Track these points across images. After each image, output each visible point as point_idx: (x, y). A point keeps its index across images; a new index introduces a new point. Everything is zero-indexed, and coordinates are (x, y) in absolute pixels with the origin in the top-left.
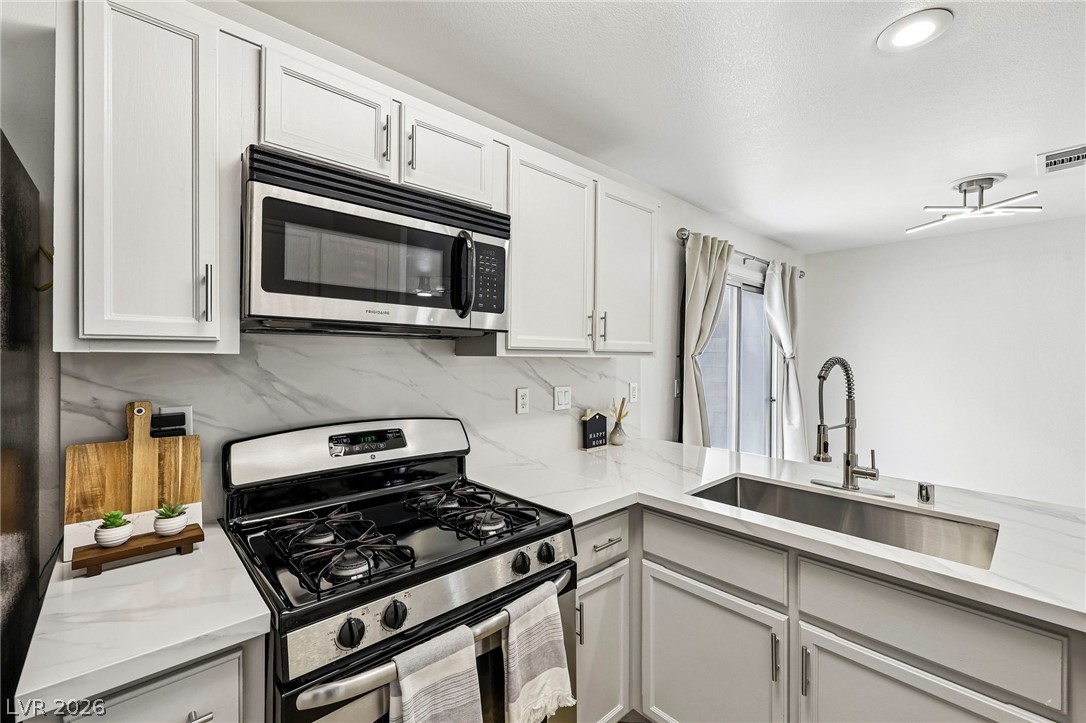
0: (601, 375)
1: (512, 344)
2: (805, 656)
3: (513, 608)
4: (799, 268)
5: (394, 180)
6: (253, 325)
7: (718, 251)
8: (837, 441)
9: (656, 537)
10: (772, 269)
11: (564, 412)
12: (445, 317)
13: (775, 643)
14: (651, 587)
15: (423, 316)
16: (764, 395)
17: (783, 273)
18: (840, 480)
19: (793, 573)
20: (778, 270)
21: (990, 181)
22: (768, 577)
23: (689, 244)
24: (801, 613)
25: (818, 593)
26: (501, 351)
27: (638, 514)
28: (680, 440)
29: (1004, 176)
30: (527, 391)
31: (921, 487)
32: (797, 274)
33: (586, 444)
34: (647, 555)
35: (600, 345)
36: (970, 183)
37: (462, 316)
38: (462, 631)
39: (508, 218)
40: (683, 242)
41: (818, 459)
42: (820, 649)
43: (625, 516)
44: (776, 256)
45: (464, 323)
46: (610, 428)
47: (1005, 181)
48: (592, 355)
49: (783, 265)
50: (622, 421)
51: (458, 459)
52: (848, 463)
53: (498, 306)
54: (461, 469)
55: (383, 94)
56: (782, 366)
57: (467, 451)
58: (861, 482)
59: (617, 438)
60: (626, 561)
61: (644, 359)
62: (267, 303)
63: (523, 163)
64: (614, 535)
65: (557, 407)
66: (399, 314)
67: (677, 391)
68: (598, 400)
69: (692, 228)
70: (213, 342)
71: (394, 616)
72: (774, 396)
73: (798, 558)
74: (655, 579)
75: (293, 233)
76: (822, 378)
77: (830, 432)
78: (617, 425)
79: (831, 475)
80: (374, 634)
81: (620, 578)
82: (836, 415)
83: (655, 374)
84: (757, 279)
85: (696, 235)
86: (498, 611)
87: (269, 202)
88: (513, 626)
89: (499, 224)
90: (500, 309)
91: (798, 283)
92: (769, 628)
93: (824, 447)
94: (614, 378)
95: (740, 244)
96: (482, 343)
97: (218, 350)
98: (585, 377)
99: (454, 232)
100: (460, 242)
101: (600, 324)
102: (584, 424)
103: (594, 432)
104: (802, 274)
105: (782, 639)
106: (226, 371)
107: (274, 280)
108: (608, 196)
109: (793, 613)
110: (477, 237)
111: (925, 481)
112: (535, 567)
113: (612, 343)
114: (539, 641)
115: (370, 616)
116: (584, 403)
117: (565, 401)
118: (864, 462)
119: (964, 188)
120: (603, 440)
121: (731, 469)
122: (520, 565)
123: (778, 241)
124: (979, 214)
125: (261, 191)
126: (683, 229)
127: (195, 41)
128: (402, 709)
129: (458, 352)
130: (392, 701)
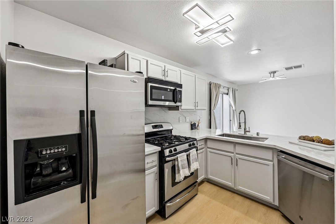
0: (194, 114)
1: (182, 108)
2: (237, 160)
3: (190, 151)
4: (236, 89)
5: (164, 80)
7: (218, 86)
8: (243, 125)
9: (210, 144)
10: (230, 89)
11: (188, 122)
12: (172, 104)
13: (232, 159)
14: (209, 153)
15: (167, 103)
16: (229, 119)
17: (233, 90)
18: (243, 133)
19: (235, 147)
20: (231, 90)
21: (275, 72)
22: (230, 148)
23: (212, 85)
24: (236, 153)
25: (239, 149)
26: (180, 110)
27: (206, 140)
28: (211, 128)
29: (278, 71)
30: (181, 118)
31: (257, 133)
32: (236, 90)
33: (192, 129)
34: (208, 148)
35: (197, 108)
36: (271, 72)
37: (175, 103)
38: (184, 153)
39: (182, 85)
40: (210, 85)
41: (239, 128)
42: (239, 158)
43: (204, 140)
44: (231, 86)
45: (175, 105)
46: (197, 126)
47: (278, 72)
48: (195, 110)
49: (233, 88)
50: (199, 124)
51: (171, 131)
52: (245, 130)
53: (180, 101)
54: (171, 133)
55: (162, 64)
56: (233, 112)
57: (172, 129)
58: (247, 133)
59: (198, 128)
60: (204, 149)
61: (203, 111)
63: (183, 74)
64: (202, 143)
65: (186, 121)
66: (161, 103)
67: (209, 118)
68: (194, 120)
69: (212, 82)
71: (175, 150)
72: (231, 120)
73: (235, 144)
74: (210, 152)
76: (240, 114)
77: (241, 124)
78: (198, 125)
79: (242, 132)
80: (173, 152)
81: (203, 152)
82: (242, 121)
83: (205, 114)
84: (226, 92)
85: (213, 83)
86: (188, 152)
87: (151, 86)
88: (191, 154)
89: (180, 86)
90: (181, 102)
91: (236, 92)
92: (231, 157)
93: (240, 126)
94: (197, 115)
95: (223, 84)
96: (177, 108)
98: (191, 115)
100: (175, 89)
101: (196, 104)
102: (192, 125)
103: (193, 126)
104: (237, 90)
105: (233, 158)
107: (152, 99)
108: (197, 78)
109: (235, 153)
110: (178, 89)
111: (258, 132)
112: (192, 146)
113: (199, 108)
114: (194, 157)
115: (172, 150)
116: (192, 120)
117: (188, 120)
118: (247, 130)
119: (270, 73)
120: (195, 128)
121: (221, 133)
122: (190, 146)
123: (231, 82)
124: (273, 79)
125: (150, 84)
126: (210, 82)
127: (140, 61)
128: (178, 163)
129: (169, 110)
130: (176, 162)
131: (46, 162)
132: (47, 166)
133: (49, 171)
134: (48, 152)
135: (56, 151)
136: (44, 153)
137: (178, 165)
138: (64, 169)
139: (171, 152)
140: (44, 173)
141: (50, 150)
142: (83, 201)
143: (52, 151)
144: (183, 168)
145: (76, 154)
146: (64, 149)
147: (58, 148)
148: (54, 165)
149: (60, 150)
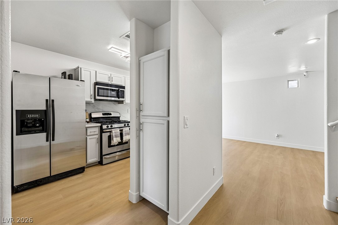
1: (126, 102)
3: (123, 128)
5: (110, 84)
6: (95, 100)
12: (117, 99)
15: (113, 99)
26: (124, 103)
38: (118, 129)
45: (119, 100)
51: (119, 118)
53: (123, 97)
55: (109, 73)
62: (97, 98)
63: (127, 79)
66: (109, 98)
70: (92, 101)
71: (111, 126)
75: (100, 90)
80: (110, 127)
87: (98, 87)
88: (123, 130)
89: (124, 87)
96: (122, 102)
97: (92, 102)
99: (117, 89)
100: (118, 90)
106: (90, 105)
107: (98, 95)
110: (121, 89)
112: (126, 126)
114: (126, 132)
115: (109, 126)
122: (125, 125)
125: (97, 86)
127: (90, 72)
128: (112, 134)
129: (119, 104)
130: (112, 133)
131: (29, 121)
132: (30, 123)
133: (31, 125)
134: (30, 116)
135: (34, 116)
136: (29, 116)
137: (112, 135)
138: (38, 125)
139: (108, 127)
140: (28, 125)
141: (31, 115)
142: (47, 141)
143: (32, 116)
144: (116, 137)
145: (44, 119)
146: (38, 116)
147: (35, 115)
148: (33, 123)
149: (36, 116)
